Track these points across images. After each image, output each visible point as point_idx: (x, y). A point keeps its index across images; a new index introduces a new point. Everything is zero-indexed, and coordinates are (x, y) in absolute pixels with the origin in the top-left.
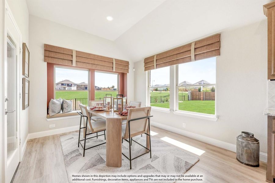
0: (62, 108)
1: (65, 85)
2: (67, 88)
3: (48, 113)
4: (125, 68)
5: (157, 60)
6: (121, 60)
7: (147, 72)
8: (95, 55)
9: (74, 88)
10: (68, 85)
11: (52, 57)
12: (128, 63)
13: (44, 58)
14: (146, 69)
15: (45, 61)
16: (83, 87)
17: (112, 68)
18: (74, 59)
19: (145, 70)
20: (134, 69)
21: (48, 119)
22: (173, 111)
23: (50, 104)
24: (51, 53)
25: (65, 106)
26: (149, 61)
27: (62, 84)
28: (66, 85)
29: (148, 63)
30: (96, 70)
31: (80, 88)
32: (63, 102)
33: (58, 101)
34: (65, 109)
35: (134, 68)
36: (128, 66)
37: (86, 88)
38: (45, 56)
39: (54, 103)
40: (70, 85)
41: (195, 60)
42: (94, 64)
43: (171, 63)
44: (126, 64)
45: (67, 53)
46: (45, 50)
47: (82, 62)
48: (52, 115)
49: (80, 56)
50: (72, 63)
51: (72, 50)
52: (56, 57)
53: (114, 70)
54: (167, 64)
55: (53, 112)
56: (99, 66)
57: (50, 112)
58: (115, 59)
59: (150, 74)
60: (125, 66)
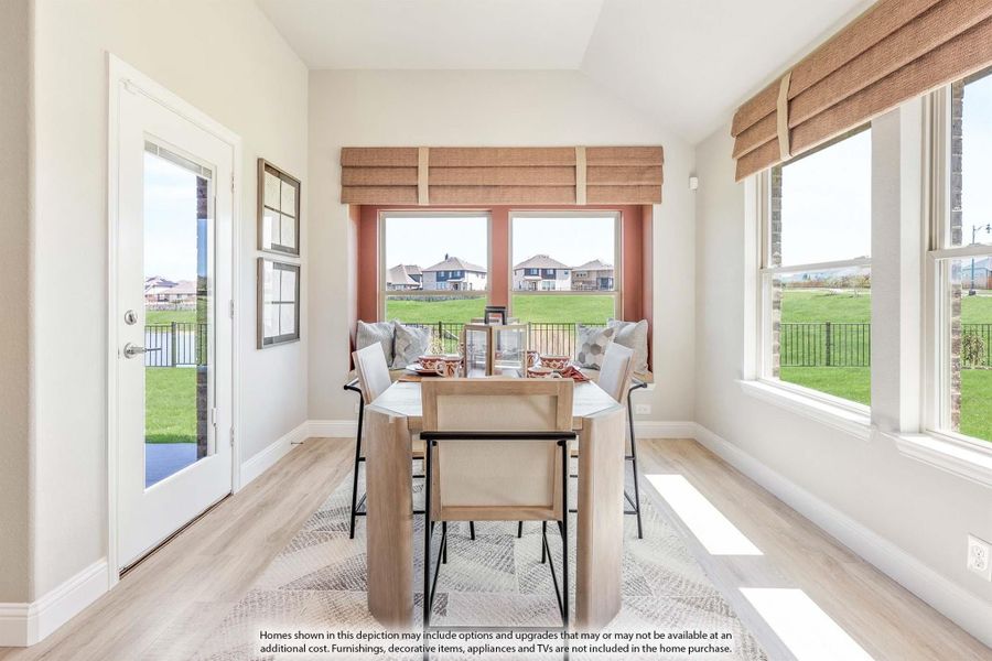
0: (394, 352)
1: (535, 272)
2: (540, 286)
3: (353, 367)
4: (640, 180)
5: (794, 104)
6: (615, 149)
7: (750, 182)
8: (496, 150)
9: (563, 284)
10: (545, 274)
11: (360, 186)
12: (657, 152)
13: (343, 192)
14: (746, 163)
15: (343, 202)
16: (594, 278)
17: (571, 190)
18: (423, 180)
19: (739, 176)
20: (694, 181)
22: (897, 430)
24: (357, 171)
26: (754, 117)
27: (526, 269)
28: (538, 275)
29: (751, 133)
30: (516, 207)
31: (584, 282)
32: (395, 332)
35: (693, 175)
36: (657, 170)
37: (604, 283)
38: (344, 186)
39: (365, 334)
40: (552, 272)
42: (496, 186)
43: (876, 96)
44: (648, 161)
45: (402, 164)
46: (343, 167)
47: (452, 186)
49: (441, 164)
50: (417, 194)
51: (417, 148)
52: (371, 183)
53: (582, 200)
54: (855, 105)
56: (511, 190)
58: (588, 149)
59: (777, 193)
60: (641, 171)
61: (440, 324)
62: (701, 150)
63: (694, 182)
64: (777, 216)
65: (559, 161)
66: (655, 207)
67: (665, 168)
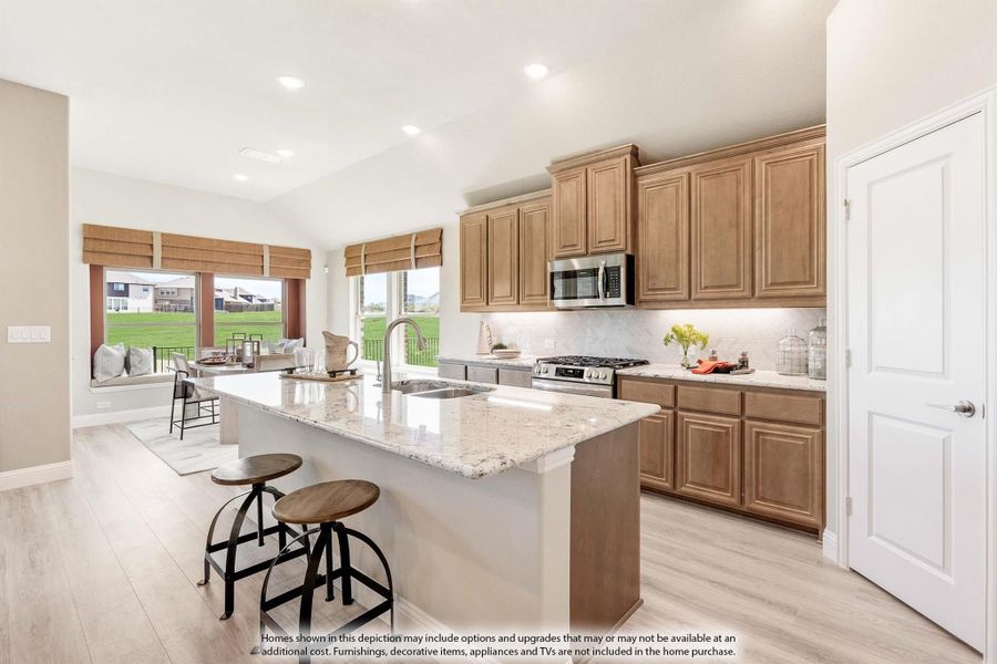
0: (127, 365)
3: (93, 377)
4: (299, 266)
5: (366, 256)
6: (286, 249)
7: (352, 278)
8: (212, 240)
9: (140, 303)
11: (101, 252)
12: (307, 253)
13: (84, 255)
14: (351, 271)
15: (85, 261)
17: (260, 268)
18: (158, 254)
19: (348, 275)
21: (94, 390)
23: (98, 354)
24: (100, 242)
25: (133, 360)
26: (354, 254)
29: (353, 259)
32: (129, 352)
33: (117, 349)
34: (135, 366)
35: (326, 266)
36: (307, 262)
38: (84, 251)
39: (108, 354)
41: (416, 267)
42: (212, 262)
43: (387, 266)
44: (303, 257)
45: (139, 241)
46: (85, 238)
47: (179, 259)
48: (104, 379)
49: (172, 245)
50: (152, 262)
51: (152, 233)
52: (111, 251)
53: (267, 274)
54: (382, 266)
55: (106, 373)
57: (98, 374)
58: (270, 247)
59: (362, 283)
60: (300, 262)
61: (155, 349)
62: (329, 256)
63: (327, 270)
64: (362, 293)
65: (255, 251)
66: (307, 281)
67: (312, 261)
